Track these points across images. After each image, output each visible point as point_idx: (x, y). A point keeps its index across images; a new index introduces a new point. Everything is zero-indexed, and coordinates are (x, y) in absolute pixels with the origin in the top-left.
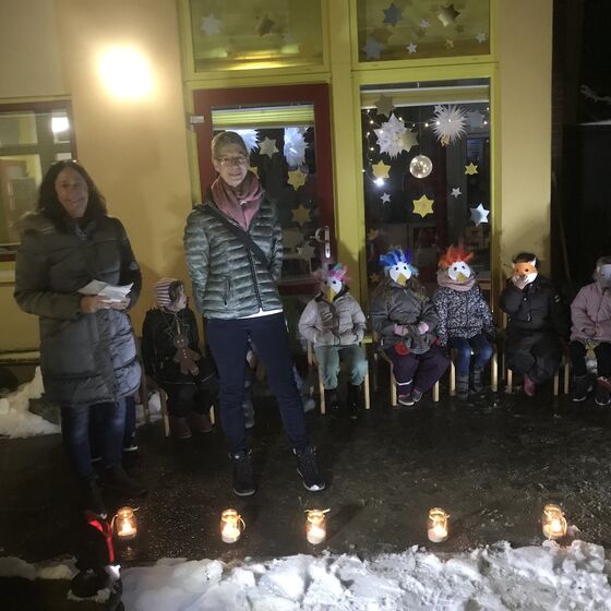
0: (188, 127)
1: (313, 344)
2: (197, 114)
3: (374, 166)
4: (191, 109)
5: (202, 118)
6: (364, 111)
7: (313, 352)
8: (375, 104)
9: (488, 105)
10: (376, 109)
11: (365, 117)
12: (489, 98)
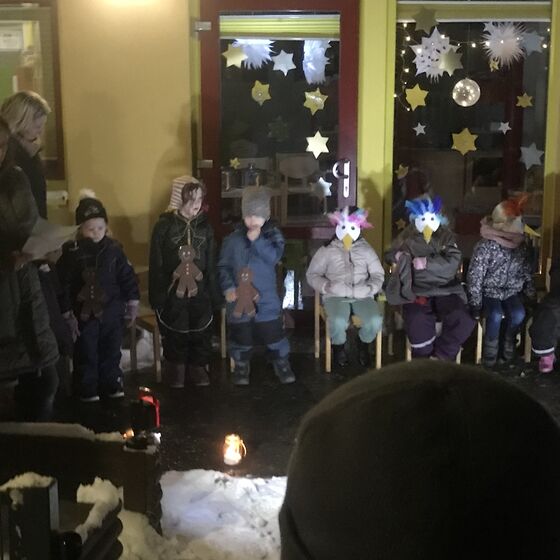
0: (192, 34)
1: (321, 295)
2: (203, 19)
3: (408, 91)
4: (197, 14)
5: (209, 24)
6: (399, 25)
7: (321, 304)
8: (414, 18)
9: (549, 25)
10: (414, 24)
11: (400, 32)
12: (551, 18)
